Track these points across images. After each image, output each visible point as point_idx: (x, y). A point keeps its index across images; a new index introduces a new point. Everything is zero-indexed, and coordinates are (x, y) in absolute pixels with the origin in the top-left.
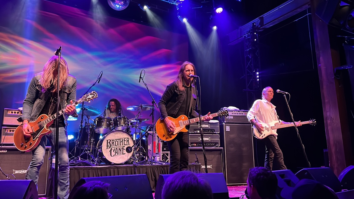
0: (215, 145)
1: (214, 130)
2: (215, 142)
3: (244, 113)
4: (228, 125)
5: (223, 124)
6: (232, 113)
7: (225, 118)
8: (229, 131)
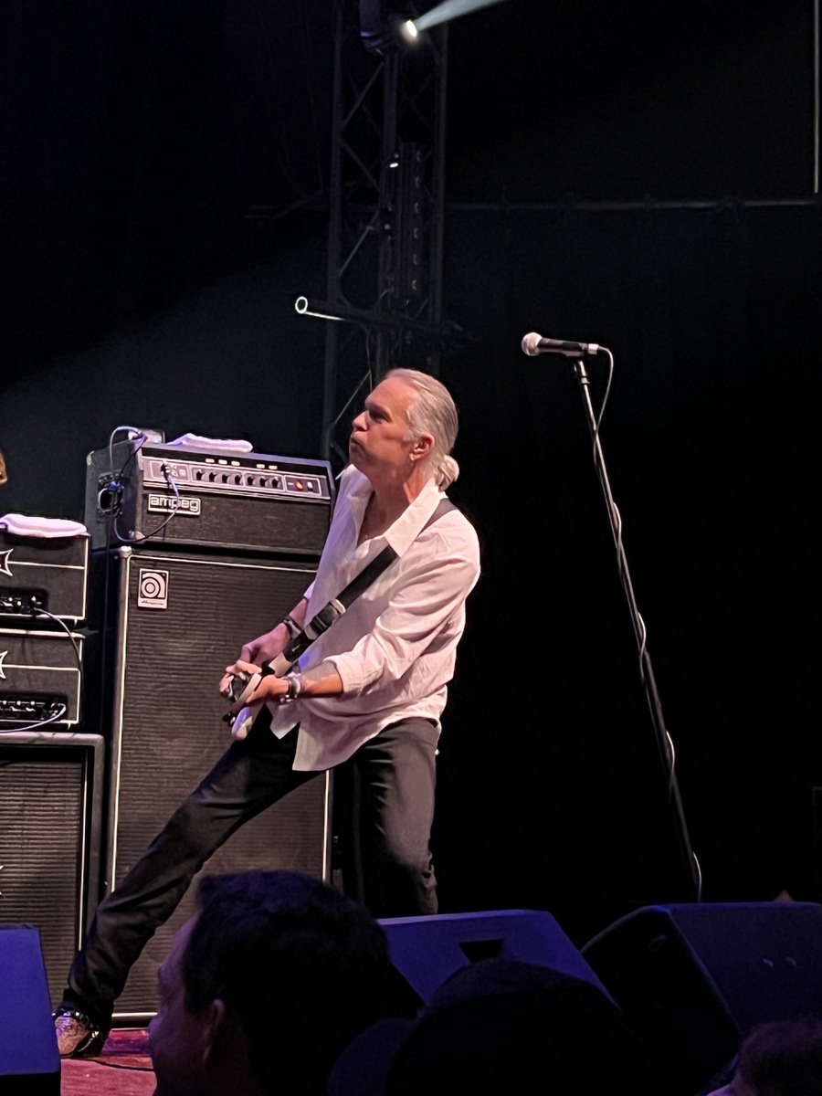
0: (38, 714)
1: (43, 596)
2: (39, 687)
3: (284, 476)
4: (155, 565)
5: (118, 554)
6: (199, 476)
7: (139, 509)
8: (164, 606)
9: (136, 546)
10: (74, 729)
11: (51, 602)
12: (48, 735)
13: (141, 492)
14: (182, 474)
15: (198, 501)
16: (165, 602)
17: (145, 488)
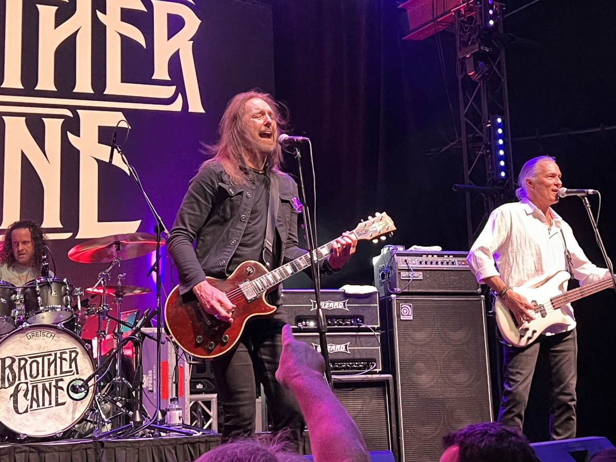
0: (364, 368)
2: (364, 356)
3: (456, 260)
4: (406, 301)
5: (390, 298)
6: (421, 263)
7: (397, 279)
8: (412, 319)
9: (398, 294)
10: (380, 373)
11: (365, 320)
12: (369, 376)
13: (397, 271)
14: (414, 262)
15: (421, 273)
16: (412, 317)
17: (399, 270)
